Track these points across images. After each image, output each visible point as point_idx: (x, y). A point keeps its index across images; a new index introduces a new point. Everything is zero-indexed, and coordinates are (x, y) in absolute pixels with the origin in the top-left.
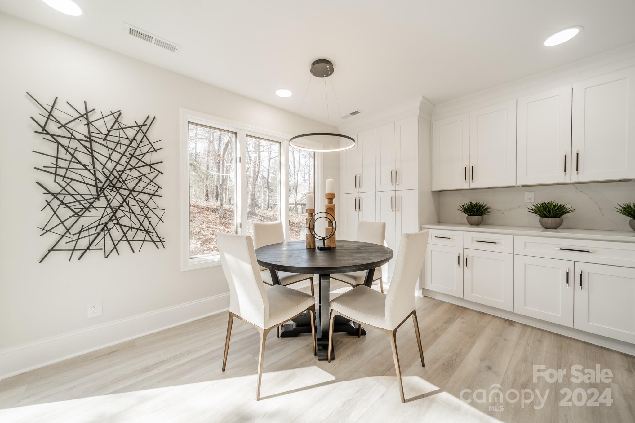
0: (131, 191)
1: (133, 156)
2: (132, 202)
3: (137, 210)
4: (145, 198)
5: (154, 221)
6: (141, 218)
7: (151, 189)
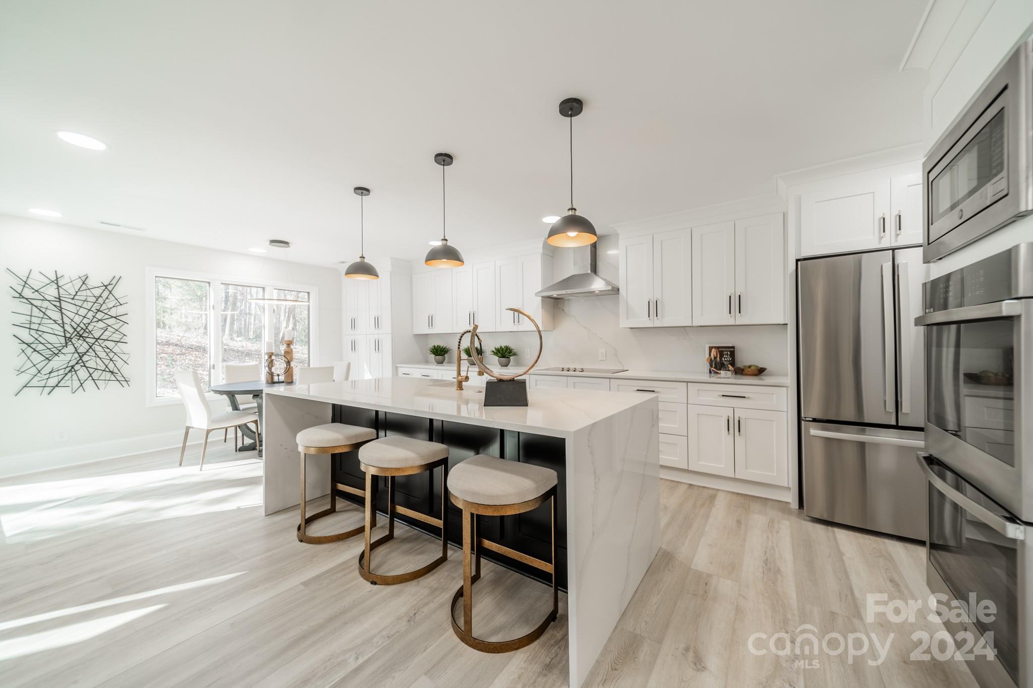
0: (97, 339)
1: (99, 310)
2: (98, 348)
3: (103, 355)
4: (110, 344)
5: (119, 363)
6: (107, 362)
7: (117, 337)
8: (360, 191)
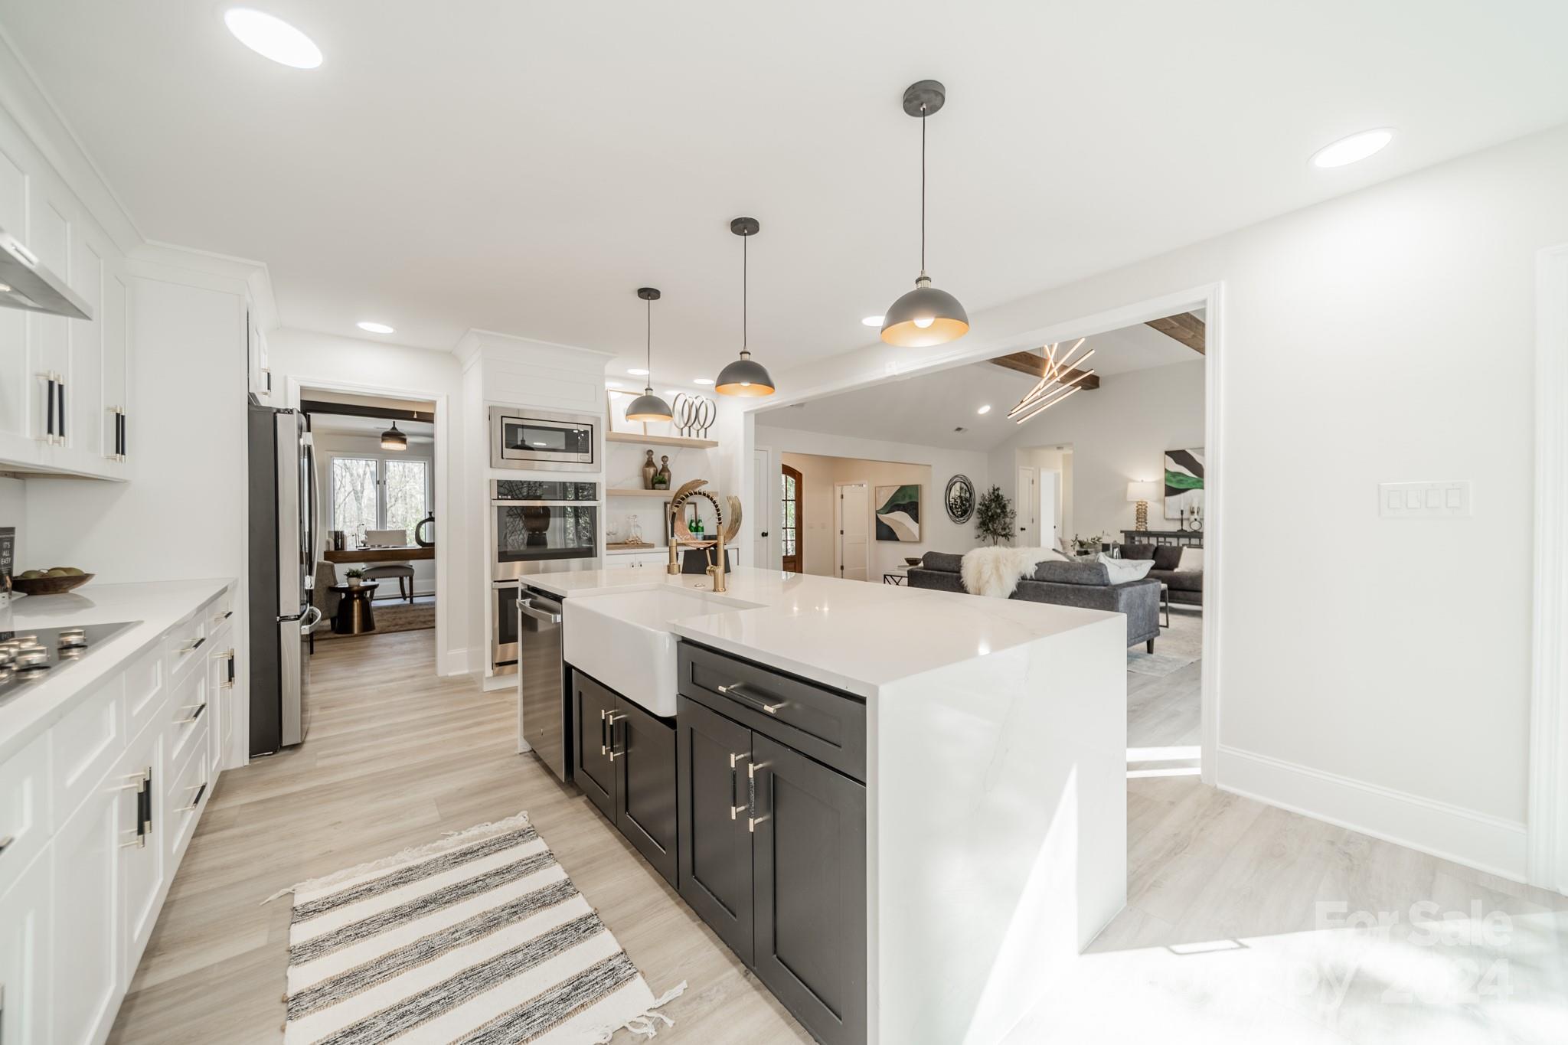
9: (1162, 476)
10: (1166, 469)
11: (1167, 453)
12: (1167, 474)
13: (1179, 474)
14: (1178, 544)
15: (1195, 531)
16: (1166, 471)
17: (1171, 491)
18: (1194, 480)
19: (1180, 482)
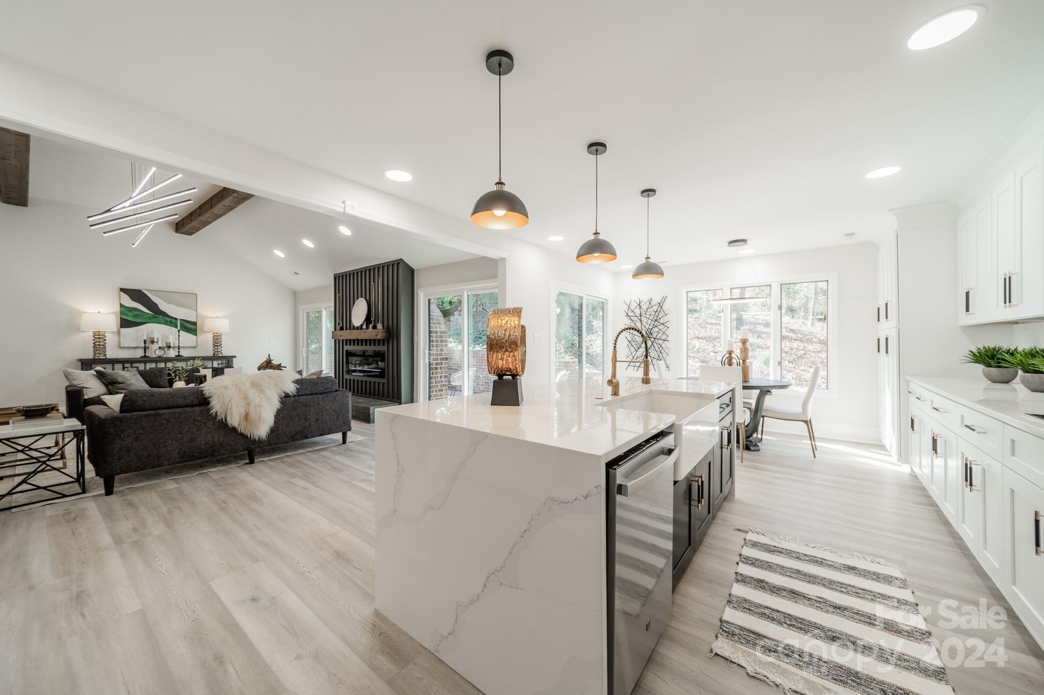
0: (655, 339)
1: (656, 320)
2: (655, 344)
3: (657, 348)
4: (661, 342)
5: (665, 355)
6: (659, 353)
7: (664, 337)
8: (646, 193)
9: (117, 309)
10: (121, 304)
11: (122, 290)
12: (122, 309)
13: (136, 309)
14: (145, 368)
15: (160, 357)
16: (121, 305)
17: (125, 323)
18: (150, 316)
19: (136, 316)
